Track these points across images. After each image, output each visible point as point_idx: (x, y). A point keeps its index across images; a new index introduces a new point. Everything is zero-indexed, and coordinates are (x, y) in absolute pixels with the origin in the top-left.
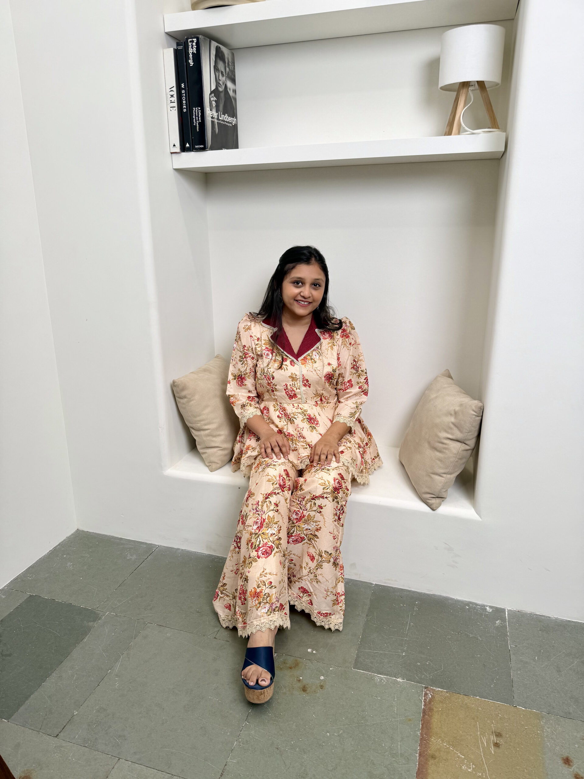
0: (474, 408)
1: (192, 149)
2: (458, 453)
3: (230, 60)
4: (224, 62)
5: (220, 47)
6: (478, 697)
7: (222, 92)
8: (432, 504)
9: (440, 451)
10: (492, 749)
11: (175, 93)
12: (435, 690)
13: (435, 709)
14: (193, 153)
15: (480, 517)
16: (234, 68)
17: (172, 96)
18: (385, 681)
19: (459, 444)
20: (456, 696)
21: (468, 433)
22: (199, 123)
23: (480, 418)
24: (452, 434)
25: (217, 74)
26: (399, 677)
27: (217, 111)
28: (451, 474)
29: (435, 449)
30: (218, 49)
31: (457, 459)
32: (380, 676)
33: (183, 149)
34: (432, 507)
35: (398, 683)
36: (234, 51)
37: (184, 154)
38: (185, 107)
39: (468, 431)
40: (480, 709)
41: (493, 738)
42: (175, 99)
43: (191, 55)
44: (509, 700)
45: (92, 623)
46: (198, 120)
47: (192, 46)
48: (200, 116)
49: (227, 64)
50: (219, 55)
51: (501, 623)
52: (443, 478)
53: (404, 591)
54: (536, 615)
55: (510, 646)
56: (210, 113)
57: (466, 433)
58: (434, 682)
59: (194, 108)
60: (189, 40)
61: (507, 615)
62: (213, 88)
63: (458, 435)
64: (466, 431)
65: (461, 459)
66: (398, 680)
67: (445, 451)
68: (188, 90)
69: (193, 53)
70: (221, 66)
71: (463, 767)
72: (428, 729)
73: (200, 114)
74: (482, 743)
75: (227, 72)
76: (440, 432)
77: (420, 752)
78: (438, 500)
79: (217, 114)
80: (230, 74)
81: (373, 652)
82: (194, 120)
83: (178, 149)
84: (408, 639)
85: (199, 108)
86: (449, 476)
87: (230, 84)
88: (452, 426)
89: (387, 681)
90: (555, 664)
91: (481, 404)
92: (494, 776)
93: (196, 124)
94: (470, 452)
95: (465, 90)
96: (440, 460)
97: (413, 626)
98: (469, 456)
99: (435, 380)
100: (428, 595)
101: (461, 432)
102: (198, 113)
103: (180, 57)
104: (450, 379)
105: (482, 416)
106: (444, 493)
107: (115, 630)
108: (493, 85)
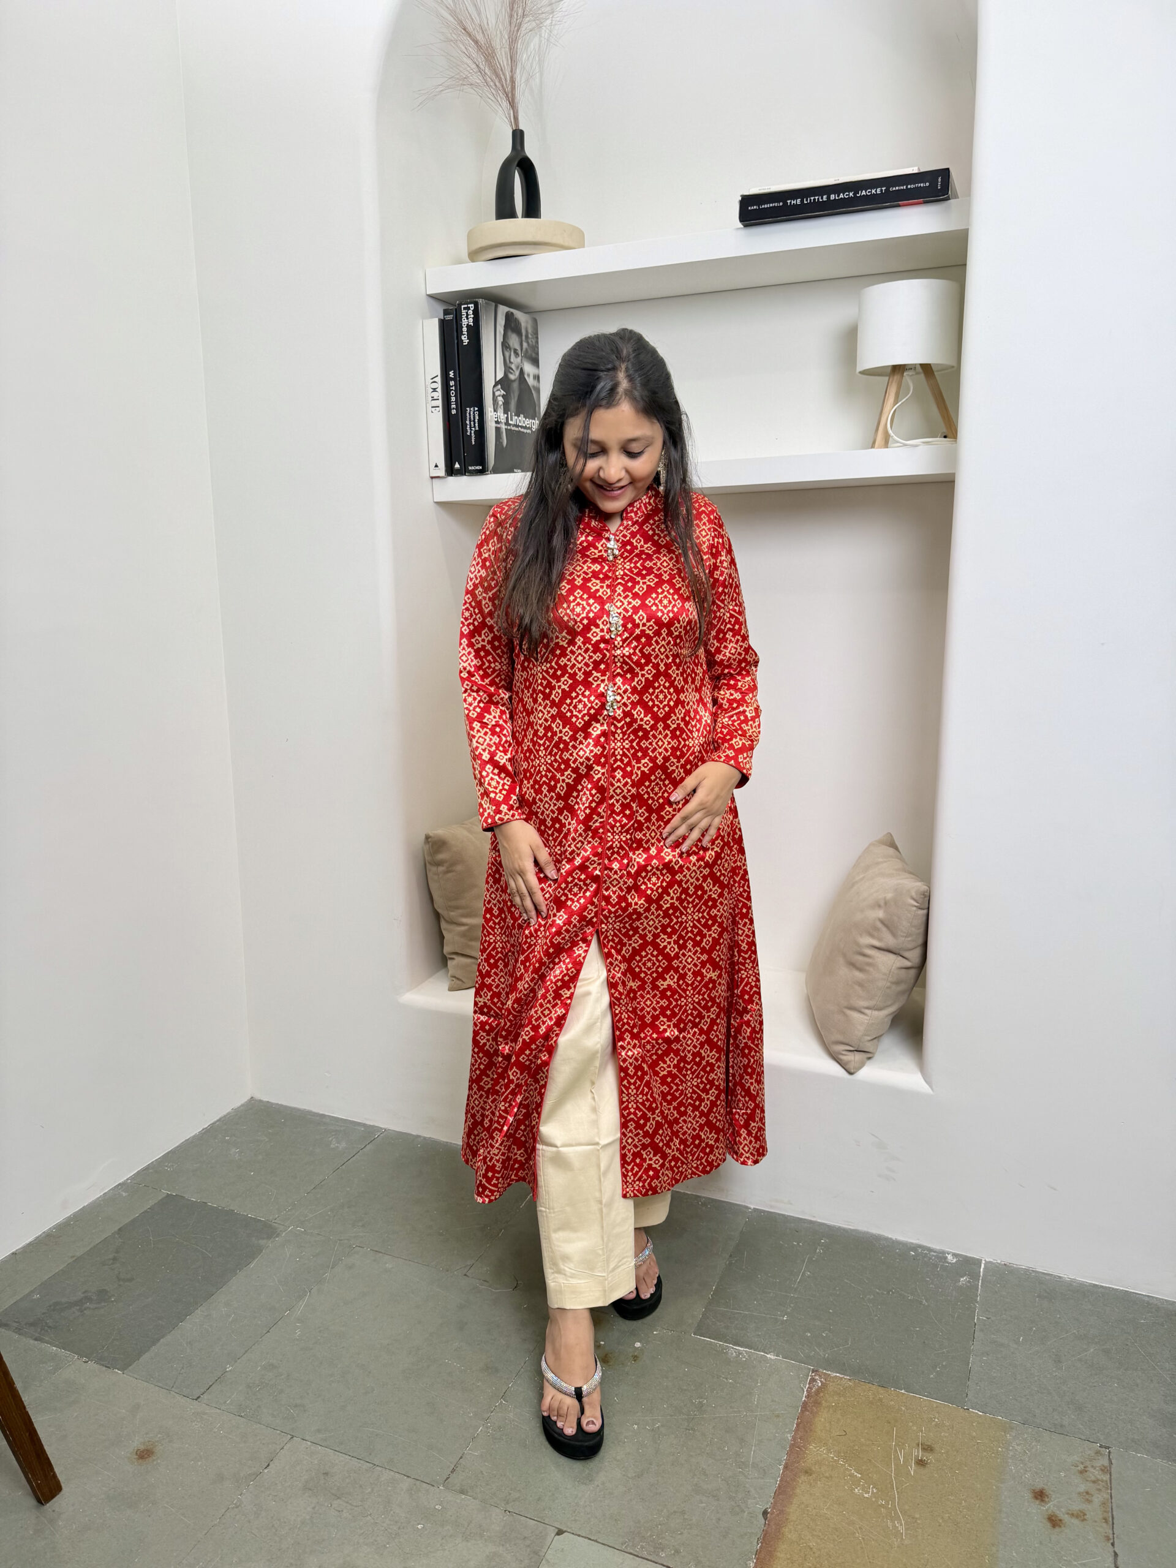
0: (913, 894)
1: (463, 472)
2: (890, 972)
3: (530, 331)
4: (519, 333)
5: (512, 313)
6: (903, 1391)
7: (514, 381)
8: (848, 1062)
9: (860, 970)
10: (912, 1469)
11: (439, 386)
12: (830, 1375)
13: (824, 1404)
14: (465, 477)
15: (931, 1087)
16: (537, 342)
17: (434, 390)
18: (746, 1356)
19: (892, 956)
20: (864, 1387)
21: (906, 937)
22: (475, 431)
23: (925, 911)
24: (880, 940)
25: (507, 354)
26: (770, 1352)
27: (506, 412)
28: (880, 1009)
29: (852, 965)
30: (509, 317)
31: (889, 984)
32: (737, 1348)
33: (450, 471)
34: (847, 1067)
35: (766, 1360)
36: (537, 316)
37: (451, 479)
38: (454, 406)
39: (905, 935)
40: (903, 1408)
41: (918, 1453)
42: (439, 394)
43: (465, 329)
44: (958, 1399)
45: (265, 1241)
46: (475, 427)
47: (467, 315)
48: (476, 420)
49: (524, 338)
50: (511, 324)
51: (969, 1282)
52: (866, 1017)
53: (804, 1223)
54: (1036, 1272)
55: (978, 1318)
56: (493, 416)
57: (902, 936)
58: (830, 1364)
59: (468, 409)
60: (463, 306)
61: (982, 1270)
62: (500, 375)
63: (889, 941)
64: (902, 934)
65: (897, 983)
67: (867, 968)
68: (460, 381)
69: (468, 326)
70: (514, 341)
71: (856, 1490)
72: (807, 1432)
73: (477, 417)
74: (897, 1459)
75: (524, 349)
76: (861, 935)
77: (786, 1464)
78: (858, 1057)
79: (506, 415)
80: (530, 352)
81: (732, 1312)
82: (468, 426)
83: (441, 471)
84: (796, 1296)
85: (476, 409)
86: (876, 1013)
87: (528, 368)
88: (879, 925)
89: (749, 1356)
90: (1054, 1350)
91: (925, 888)
92: (907, 1507)
93: (471, 433)
94: (913, 972)
95: (896, 377)
96: (860, 984)
97: (809, 1277)
98: (912, 981)
99: (867, 850)
100: (844, 1230)
101: (894, 935)
102: (474, 416)
103: (448, 330)
104: (891, 851)
105: (928, 908)
106: (869, 1044)
107: (302, 1253)
108: (944, 368)
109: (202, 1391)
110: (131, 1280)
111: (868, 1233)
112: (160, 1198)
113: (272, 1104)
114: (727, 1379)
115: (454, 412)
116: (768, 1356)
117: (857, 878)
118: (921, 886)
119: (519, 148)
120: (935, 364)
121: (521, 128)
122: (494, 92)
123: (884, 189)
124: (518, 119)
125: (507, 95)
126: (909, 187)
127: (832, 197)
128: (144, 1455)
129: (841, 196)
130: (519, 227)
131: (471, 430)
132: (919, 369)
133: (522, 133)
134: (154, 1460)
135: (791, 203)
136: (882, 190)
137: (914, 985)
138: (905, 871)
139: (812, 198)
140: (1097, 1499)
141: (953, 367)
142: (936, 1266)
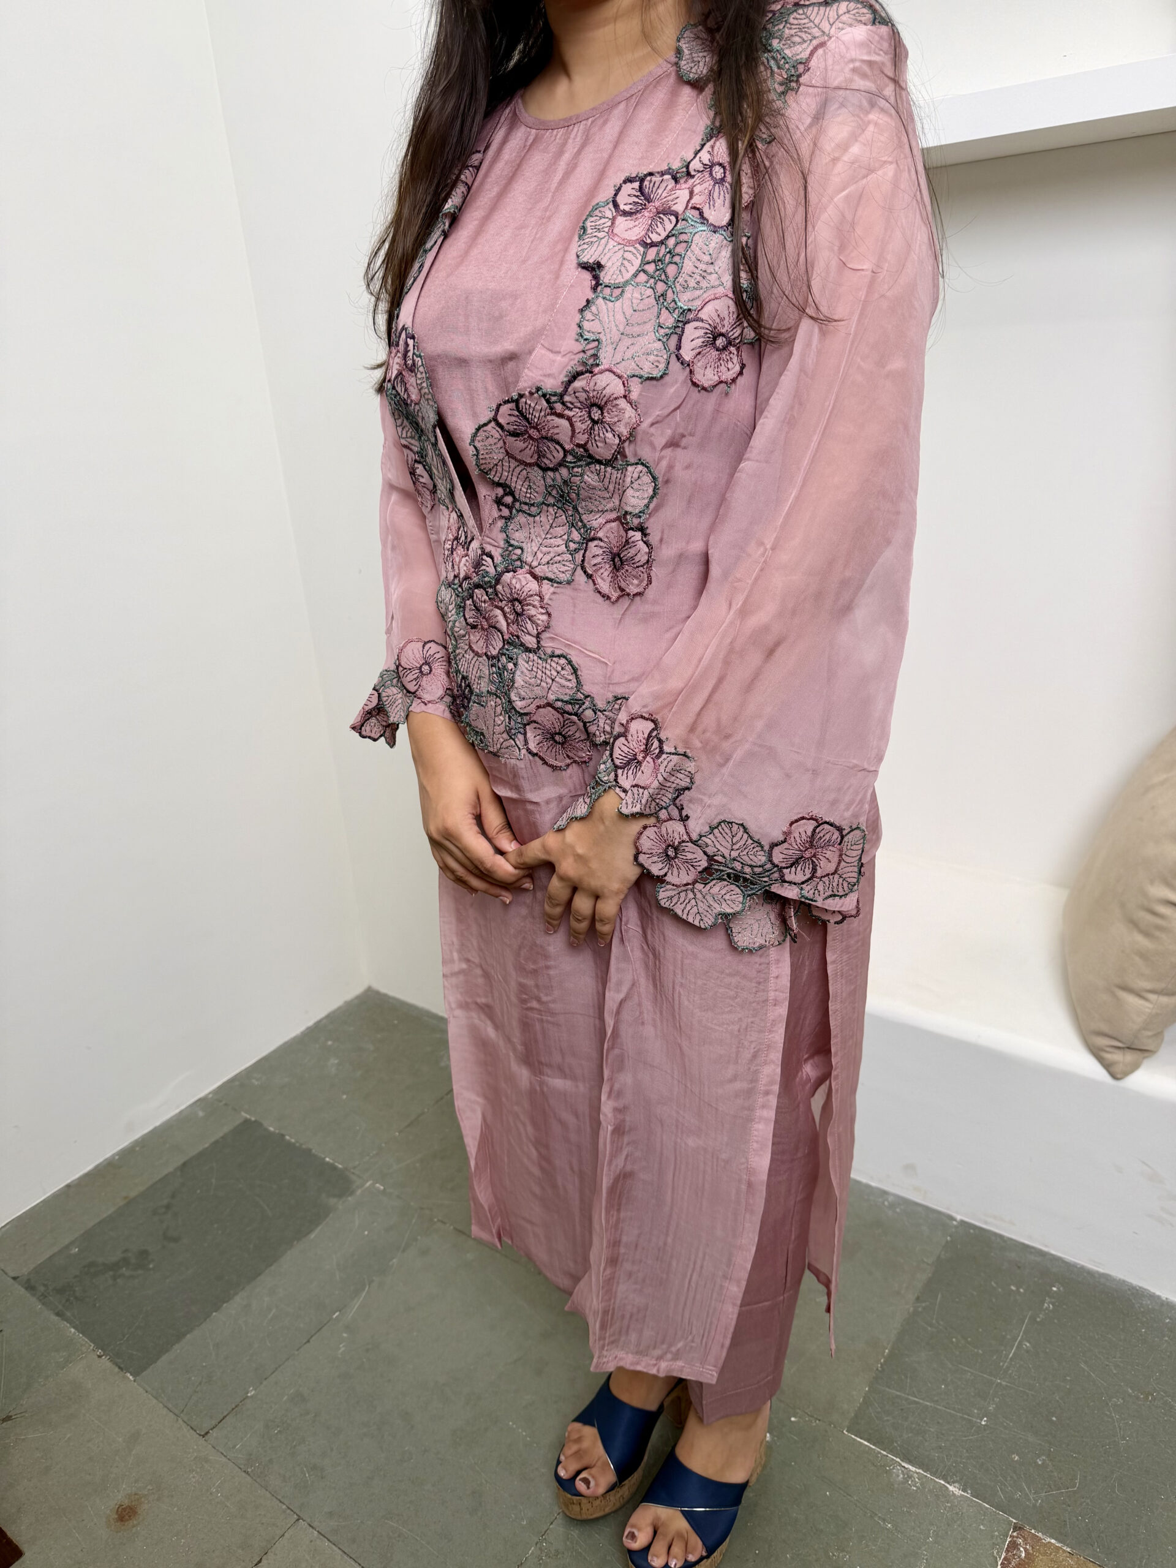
8: (1112, 1063)
9: (1147, 934)
12: (1041, 1539)
18: (917, 1483)
26: (954, 1482)
29: (1134, 924)
32: (906, 1466)
34: (1111, 1070)
35: (948, 1496)
45: (335, 1200)
52: (1147, 1004)
53: (1031, 1253)
58: (1044, 1519)
66: (951, 1488)
67: (1157, 932)
76: (1152, 882)
78: (1130, 1057)
81: (907, 1399)
84: (1004, 1383)
86: (1164, 1000)
89: (921, 1483)
96: (1145, 956)
97: (1027, 1351)
100: (1090, 1273)
106: (1147, 1039)
107: (373, 1223)
109: (214, 1423)
110: (178, 1239)
112: (236, 1124)
114: (884, 1520)
128: (125, 1514)
134: (134, 1526)
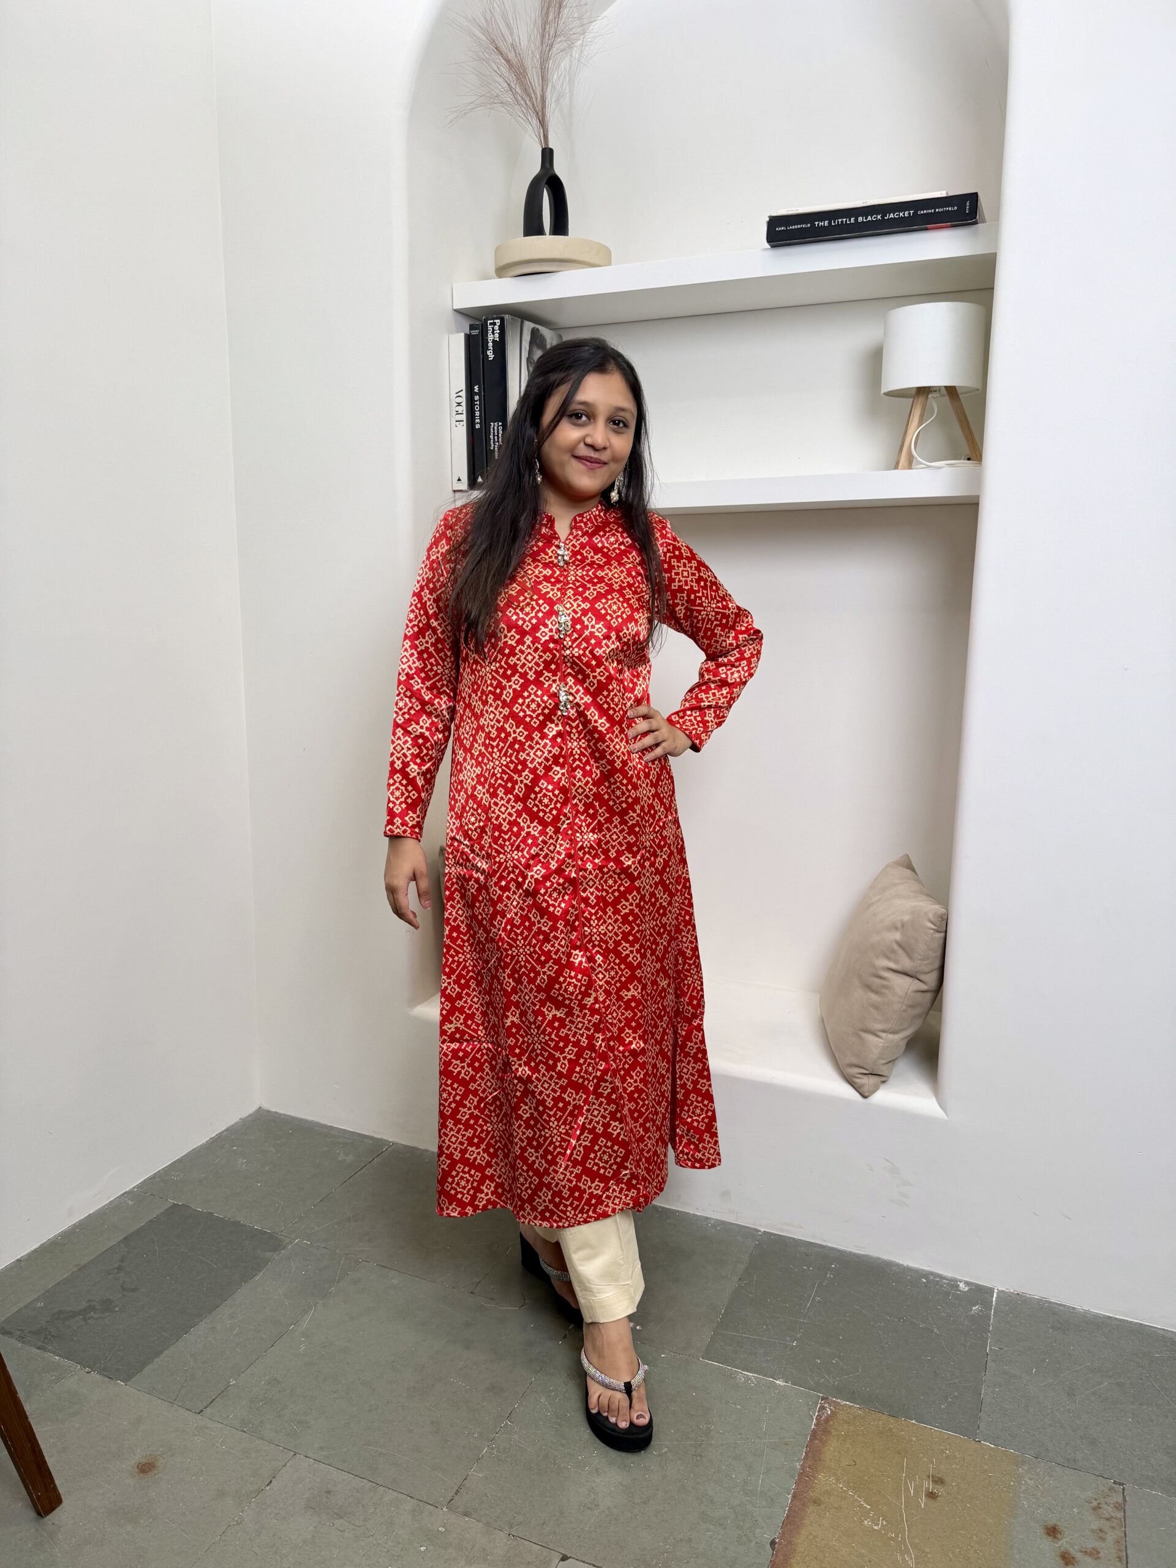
0: (931, 916)
2: (906, 995)
5: (538, 330)
6: (913, 1422)
8: (862, 1086)
9: (877, 992)
10: (923, 1501)
11: (463, 400)
12: (839, 1403)
13: (833, 1432)
15: (945, 1112)
17: (459, 404)
18: (754, 1381)
19: (908, 980)
20: (874, 1416)
21: (923, 960)
23: (943, 935)
24: (896, 962)
25: (532, 369)
28: (895, 1032)
29: (868, 987)
30: (534, 333)
31: (904, 1007)
33: (473, 485)
38: (478, 421)
39: (923, 958)
40: (914, 1439)
41: (929, 1485)
42: (463, 409)
43: (490, 344)
44: (970, 1430)
45: (270, 1253)
47: (493, 330)
50: (537, 341)
51: (981, 1311)
52: (880, 1040)
53: (815, 1247)
54: (1050, 1302)
55: (990, 1349)
57: (920, 959)
59: (492, 424)
60: (489, 322)
61: (994, 1299)
63: (906, 963)
64: (919, 957)
65: (912, 1006)
67: (884, 991)
68: (484, 396)
69: (494, 341)
71: (866, 1522)
72: (816, 1461)
74: (907, 1490)
76: (877, 957)
77: (794, 1493)
78: (873, 1080)
81: (741, 1336)
82: (492, 440)
83: (464, 485)
84: (806, 1321)
85: (500, 424)
86: (891, 1036)
88: (896, 947)
90: (1067, 1383)
91: (944, 911)
92: (917, 1541)
93: (494, 447)
94: (929, 996)
95: (921, 400)
96: (876, 1007)
97: (819, 1302)
98: (929, 1005)
99: (884, 872)
100: (855, 1255)
101: (911, 957)
102: (498, 431)
103: (474, 346)
104: (908, 872)
105: (946, 931)
106: (884, 1068)
107: (308, 1266)
108: (969, 391)
109: (205, 1404)
110: (134, 1290)
111: (879, 1258)
112: (166, 1207)
113: (281, 1115)
114: (735, 1404)
115: (478, 426)
116: (777, 1382)
117: (874, 899)
118: (939, 909)
119: (548, 166)
120: (959, 387)
121: (550, 146)
122: (525, 111)
123: (911, 212)
124: (547, 137)
125: (538, 114)
126: (937, 210)
127: (860, 219)
128: (146, 1468)
129: (869, 218)
130: (546, 244)
131: (495, 444)
132: (944, 391)
133: (551, 151)
134: (155, 1474)
135: (818, 224)
136: (910, 213)
137: (930, 1010)
138: (922, 893)
139: (840, 220)
140: (1111, 1536)
141: (978, 390)
142: (948, 1294)
